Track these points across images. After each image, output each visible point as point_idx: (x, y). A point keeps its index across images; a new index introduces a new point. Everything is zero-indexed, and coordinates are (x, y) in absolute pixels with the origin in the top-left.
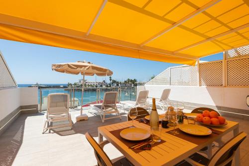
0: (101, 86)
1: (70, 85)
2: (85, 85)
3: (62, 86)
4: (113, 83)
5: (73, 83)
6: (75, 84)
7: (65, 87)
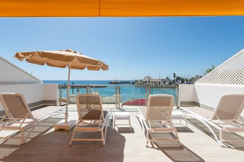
0: (164, 83)
1: (137, 81)
2: (149, 81)
3: (131, 82)
4: (177, 80)
5: (139, 80)
6: (141, 81)
7: (133, 83)
